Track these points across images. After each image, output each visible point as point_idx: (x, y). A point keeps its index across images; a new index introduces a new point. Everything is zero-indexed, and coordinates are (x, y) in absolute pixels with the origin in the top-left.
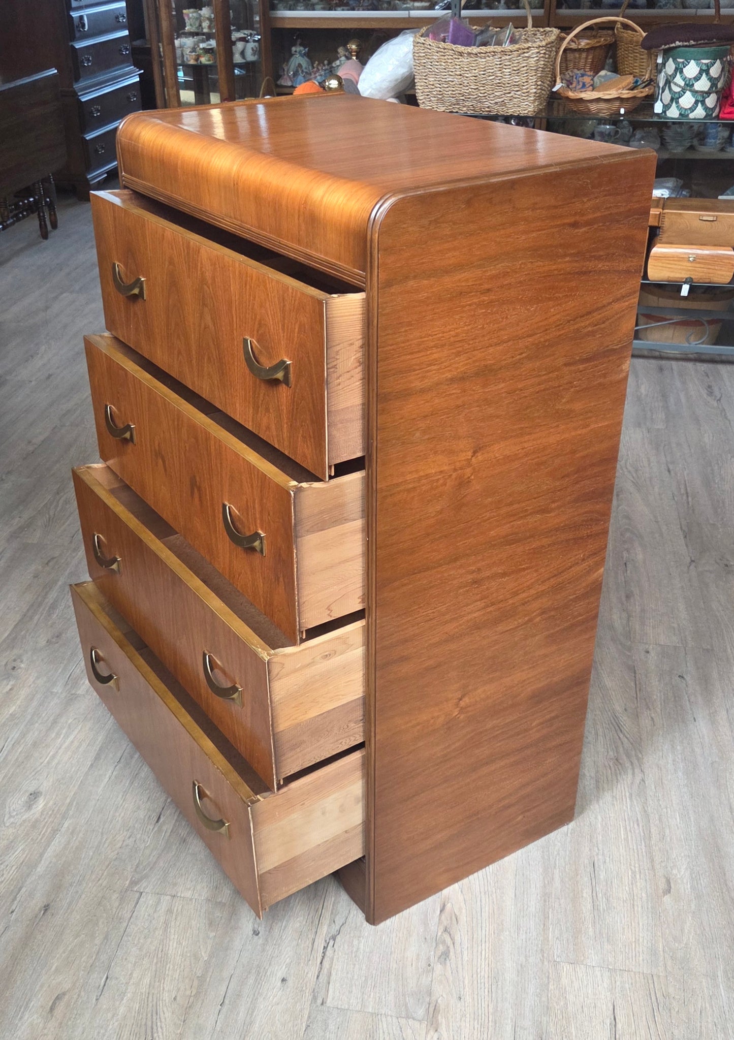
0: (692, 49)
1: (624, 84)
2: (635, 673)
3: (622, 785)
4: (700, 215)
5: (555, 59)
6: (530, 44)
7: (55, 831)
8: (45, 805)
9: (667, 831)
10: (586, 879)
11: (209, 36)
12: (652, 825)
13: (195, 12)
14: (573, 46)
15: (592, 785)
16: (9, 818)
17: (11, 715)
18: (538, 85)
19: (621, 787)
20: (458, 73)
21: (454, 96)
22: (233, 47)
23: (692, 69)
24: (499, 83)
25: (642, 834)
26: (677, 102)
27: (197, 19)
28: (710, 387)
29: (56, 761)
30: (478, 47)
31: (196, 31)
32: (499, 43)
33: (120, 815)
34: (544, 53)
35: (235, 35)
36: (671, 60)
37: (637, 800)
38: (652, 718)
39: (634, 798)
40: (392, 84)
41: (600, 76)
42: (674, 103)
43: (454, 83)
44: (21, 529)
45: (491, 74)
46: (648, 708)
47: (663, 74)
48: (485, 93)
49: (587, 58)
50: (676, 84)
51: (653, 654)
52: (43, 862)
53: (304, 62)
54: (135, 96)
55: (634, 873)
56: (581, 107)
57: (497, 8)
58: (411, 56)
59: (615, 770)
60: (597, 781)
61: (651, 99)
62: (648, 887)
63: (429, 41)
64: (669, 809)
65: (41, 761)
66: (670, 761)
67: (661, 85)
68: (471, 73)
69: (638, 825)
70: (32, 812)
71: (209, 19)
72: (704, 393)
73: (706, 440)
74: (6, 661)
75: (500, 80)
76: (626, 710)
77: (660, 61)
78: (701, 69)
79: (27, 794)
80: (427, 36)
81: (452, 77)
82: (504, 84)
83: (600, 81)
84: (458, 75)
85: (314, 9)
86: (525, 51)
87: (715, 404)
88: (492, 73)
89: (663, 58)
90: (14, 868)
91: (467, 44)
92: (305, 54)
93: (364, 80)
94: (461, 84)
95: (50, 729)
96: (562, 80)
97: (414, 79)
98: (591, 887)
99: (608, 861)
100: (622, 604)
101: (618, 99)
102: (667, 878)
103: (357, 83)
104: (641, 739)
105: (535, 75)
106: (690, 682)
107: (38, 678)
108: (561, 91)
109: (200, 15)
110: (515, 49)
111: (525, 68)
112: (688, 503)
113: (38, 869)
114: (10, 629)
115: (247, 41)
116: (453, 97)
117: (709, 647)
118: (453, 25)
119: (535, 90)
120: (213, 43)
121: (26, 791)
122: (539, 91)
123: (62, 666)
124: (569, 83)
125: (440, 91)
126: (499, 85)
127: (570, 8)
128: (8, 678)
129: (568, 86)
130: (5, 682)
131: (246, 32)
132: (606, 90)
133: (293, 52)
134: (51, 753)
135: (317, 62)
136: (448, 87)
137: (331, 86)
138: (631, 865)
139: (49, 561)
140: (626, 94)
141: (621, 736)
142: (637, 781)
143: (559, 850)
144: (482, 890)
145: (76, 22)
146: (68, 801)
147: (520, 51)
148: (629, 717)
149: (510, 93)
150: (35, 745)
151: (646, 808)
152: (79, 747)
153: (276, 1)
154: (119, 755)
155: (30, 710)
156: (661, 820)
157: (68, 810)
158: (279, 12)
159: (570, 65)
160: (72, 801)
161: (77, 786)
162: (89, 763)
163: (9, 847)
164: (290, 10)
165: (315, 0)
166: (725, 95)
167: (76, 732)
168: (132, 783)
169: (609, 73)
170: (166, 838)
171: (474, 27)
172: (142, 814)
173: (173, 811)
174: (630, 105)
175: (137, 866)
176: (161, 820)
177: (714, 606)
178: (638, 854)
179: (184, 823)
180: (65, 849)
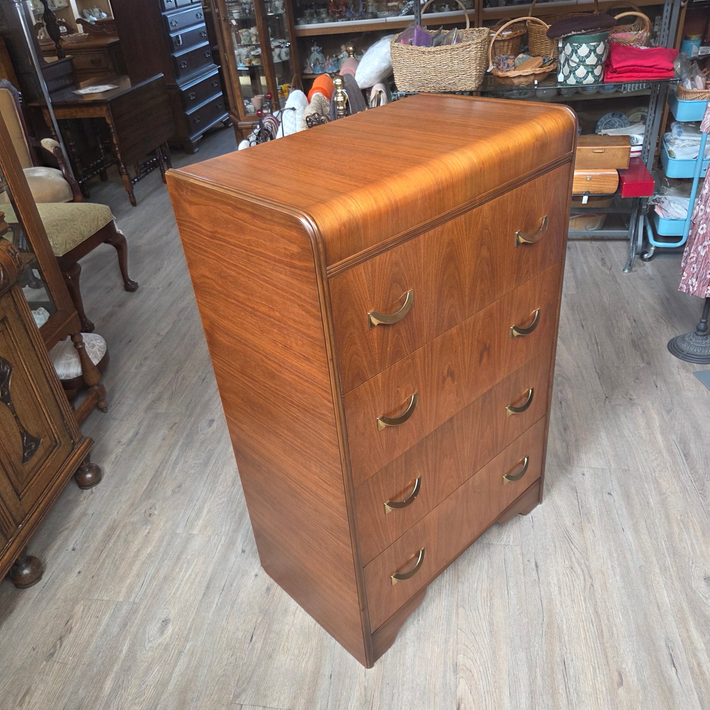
0: (583, 36)
1: (537, 63)
2: (577, 493)
4: (593, 149)
5: (488, 49)
6: (471, 42)
7: (180, 653)
8: (173, 630)
9: (615, 629)
10: (560, 676)
11: (257, 46)
12: (603, 625)
13: (246, 31)
14: (499, 38)
15: (556, 591)
16: (149, 642)
17: (148, 554)
18: (477, 70)
20: (422, 66)
22: (273, 52)
23: (584, 50)
25: (596, 633)
26: (574, 74)
27: (248, 36)
28: (603, 259)
29: (180, 592)
30: (435, 46)
31: (248, 43)
32: (449, 43)
33: (225, 637)
34: (481, 48)
35: (274, 44)
36: (568, 44)
37: (590, 603)
38: (593, 530)
39: (587, 601)
40: (378, 74)
41: (519, 58)
42: (572, 75)
43: (420, 72)
44: (154, 402)
46: (589, 522)
47: (563, 54)
48: (442, 77)
49: (508, 45)
50: (573, 61)
51: (587, 475)
52: (172, 681)
54: (216, 83)
55: (594, 668)
56: (508, 82)
58: (389, 54)
59: (571, 577)
60: (559, 588)
61: (555, 73)
62: (606, 680)
63: (401, 45)
64: (613, 610)
65: (170, 592)
66: (610, 567)
67: (562, 62)
68: (431, 65)
69: (593, 625)
70: (164, 637)
71: (256, 35)
72: (599, 264)
73: (605, 300)
74: (145, 509)
75: (451, 68)
76: (573, 524)
77: (560, 45)
78: (590, 50)
79: (161, 621)
80: (400, 41)
81: (419, 69)
82: (454, 71)
83: (519, 62)
85: (323, 22)
86: (468, 47)
87: (608, 272)
88: (446, 64)
89: (563, 43)
90: (152, 688)
91: (428, 45)
92: (320, 52)
93: (359, 73)
94: (425, 73)
95: (175, 565)
96: (493, 63)
97: (392, 70)
98: (564, 683)
99: (574, 659)
100: (562, 436)
101: (534, 74)
102: (619, 672)
103: (355, 75)
104: (587, 549)
105: (475, 63)
106: (616, 498)
107: (167, 522)
108: (493, 72)
109: (250, 33)
110: (460, 46)
111: (468, 59)
112: (598, 350)
113: (169, 688)
114: (148, 483)
115: (282, 48)
116: (420, 82)
117: (626, 467)
118: (417, 33)
119: (475, 73)
120: (259, 50)
121: (160, 619)
122: (478, 73)
123: (183, 511)
124: (498, 65)
125: (411, 79)
126: (451, 71)
127: (492, 7)
128: (146, 523)
129: (497, 67)
130: (144, 527)
131: (281, 41)
132: (524, 69)
133: (312, 51)
134: (176, 585)
135: (328, 56)
136: (416, 76)
137: (337, 84)
138: (591, 662)
139: (173, 426)
140: (538, 71)
141: (573, 547)
143: (538, 650)
144: (485, 690)
145: (174, 40)
146: (189, 626)
147: (464, 48)
148: (576, 531)
149: (458, 76)
150: (165, 578)
151: (597, 609)
152: (195, 579)
153: (299, 19)
154: (223, 584)
155: (161, 550)
156: (608, 619)
157: (189, 633)
158: (301, 26)
159: (498, 51)
160: (191, 626)
161: (194, 613)
162: (203, 592)
163: (149, 669)
164: (308, 24)
165: (324, 16)
166: (607, 65)
167: (193, 566)
168: (232, 607)
169: (525, 56)
170: (257, 655)
171: (431, 31)
172: (240, 634)
173: (262, 631)
174: (541, 78)
175: (238, 682)
176: (254, 639)
177: (625, 433)
178: (596, 652)
179: (269, 641)
180: (187, 668)
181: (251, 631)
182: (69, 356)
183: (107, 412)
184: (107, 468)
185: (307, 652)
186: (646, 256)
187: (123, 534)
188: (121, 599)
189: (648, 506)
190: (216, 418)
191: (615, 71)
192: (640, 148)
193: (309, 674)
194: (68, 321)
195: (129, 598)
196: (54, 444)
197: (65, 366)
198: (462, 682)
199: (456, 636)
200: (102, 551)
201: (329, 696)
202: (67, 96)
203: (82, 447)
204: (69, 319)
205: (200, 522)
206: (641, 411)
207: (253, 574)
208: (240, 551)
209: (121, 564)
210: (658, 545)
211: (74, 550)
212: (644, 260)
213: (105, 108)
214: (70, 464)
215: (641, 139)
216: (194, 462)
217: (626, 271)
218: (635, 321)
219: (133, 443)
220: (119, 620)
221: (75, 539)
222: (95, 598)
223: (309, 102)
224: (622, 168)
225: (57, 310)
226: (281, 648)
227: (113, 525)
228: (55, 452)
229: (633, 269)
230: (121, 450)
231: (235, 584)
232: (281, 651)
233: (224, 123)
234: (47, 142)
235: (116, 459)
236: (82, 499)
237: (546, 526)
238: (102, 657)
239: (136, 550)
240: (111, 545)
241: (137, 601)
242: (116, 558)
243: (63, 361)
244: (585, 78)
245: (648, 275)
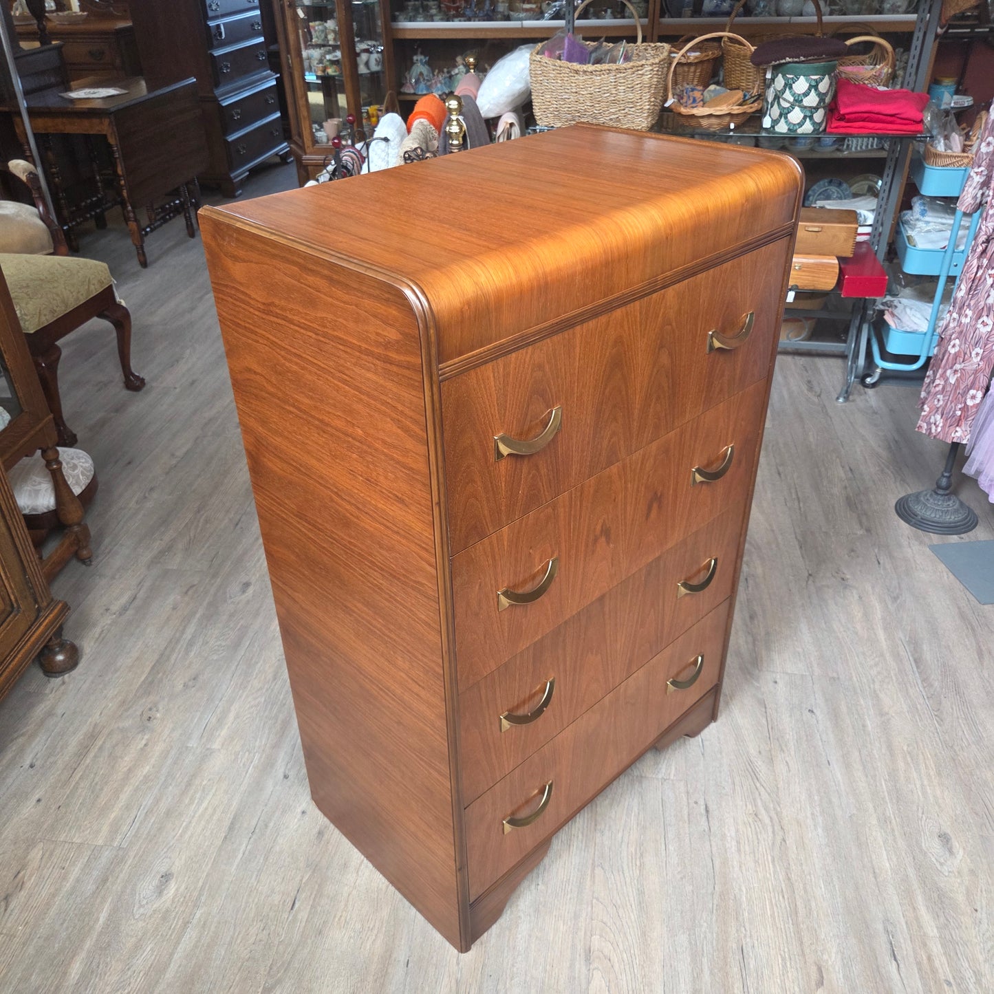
0: (803, 65)
1: (734, 99)
2: (766, 708)
3: (763, 847)
4: (806, 226)
5: (667, 75)
6: (644, 62)
7: (186, 924)
8: (177, 890)
9: (813, 904)
10: (736, 970)
11: (335, 48)
12: (797, 897)
13: (320, 25)
14: (684, 61)
15: (733, 848)
16: (139, 908)
17: (145, 776)
18: (651, 102)
19: (762, 849)
20: (574, 90)
21: (570, 112)
22: (358, 58)
23: (801, 85)
24: (613, 99)
25: (788, 909)
26: (786, 118)
27: (322, 31)
28: (809, 382)
29: (189, 833)
30: (593, 64)
31: (322, 43)
32: (613, 61)
33: (253, 901)
34: (658, 71)
35: (360, 46)
36: (780, 75)
37: (779, 865)
38: (787, 762)
39: (776, 862)
40: (510, 99)
41: (710, 91)
42: (783, 119)
43: (570, 100)
44: (162, 553)
45: (606, 92)
46: (782, 750)
47: (772, 89)
48: (601, 109)
49: (695, 72)
50: (785, 100)
51: (781, 684)
52: (172, 965)
53: (425, 70)
54: (272, 98)
55: (783, 959)
56: (693, 122)
57: (604, 18)
58: (527, 72)
59: (755, 828)
60: (738, 843)
61: (760, 114)
62: (800, 977)
63: (545, 59)
64: (812, 876)
65: (174, 834)
66: (809, 815)
67: (770, 100)
68: (586, 91)
69: (783, 897)
70: (163, 899)
71: (334, 31)
72: (804, 388)
73: (811, 439)
74: (141, 710)
75: (614, 97)
76: (760, 752)
77: (769, 76)
78: (810, 85)
79: (159, 876)
80: (543, 53)
81: (568, 95)
82: (619, 101)
83: (710, 96)
84: (574, 93)
85: (432, 21)
86: (640, 68)
87: (816, 399)
88: (607, 90)
89: (772, 74)
90: (141, 975)
91: (583, 61)
92: (425, 63)
93: (482, 95)
94: (577, 102)
95: (184, 793)
96: (673, 95)
97: (530, 94)
98: (741, 980)
99: (756, 945)
100: (747, 626)
101: (729, 114)
102: (819, 966)
103: (476, 98)
104: (778, 788)
105: (649, 92)
106: (820, 718)
107: (173, 730)
108: (673, 107)
109: (326, 28)
110: (629, 66)
111: (639, 86)
112: (800, 508)
113: (167, 976)
114: (147, 670)
115: (371, 53)
116: (569, 114)
117: (835, 675)
118: (568, 43)
119: (648, 107)
120: (338, 54)
121: (158, 872)
122: (652, 107)
123: (198, 714)
124: (680, 97)
125: (557, 108)
126: (614, 102)
127: (672, 17)
128: (143, 731)
129: (679, 101)
130: (140, 735)
131: (369, 43)
132: (717, 106)
133: (415, 61)
134: (184, 824)
135: (437, 71)
136: (564, 104)
137: (451, 107)
138: (780, 950)
139: (188, 590)
140: (736, 110)
141: (758, 785)
142: (778, 840)
143: (705, 932)
144: (630, 988)
145: (213, 31)
146: (200, 884)
147: (634, 69)
148: (764, 762)
149: (624, 110)
150: (168, 813)
151: (790, 875)
152: (213, 814)
153: (397, 13)
154: (254, 823)
155: (164, 771)
156: (805, 889)
157: (200, 895)
158: (400, 23)
159: (680, 79)
160: (204, 884)
161: (210, 865)
162: (223, 835)
163: (138, 947)
164: (410, 21)
165: (434, 11)
166: (832, 110)
167: (210, 796)
168: (266, 859)
169: (718, 88)
170: (301, 930)
171: (588, 43)
172: (276, 898)
173: (309, 894)
174: (740, 120)
175: (271, 969)
176: (297, 906)
177: (835, 626)
178: (786, 936)
179: (319, 909)
180: (196, 946)
181: (293, 894)
182: (38, 479)
183: (90, 565)
184: (88, 646)
185: (374, 926)
186: (868, 380)
187: (108, 745)
188: (100, 842)
189: (864, 731)
190: (253, 580)
191: (842, 118)
192: (868, 230)
193: (376, 959)
194: (38, 428)
195: (113, 840)
196: (9, 609)
197: (30, 495)
198: (597, 975)
199: (590, 909)
200: (75, 769)
202: (51, 100)
203: (51, 616)
204: (40, 426)
205: (224, 732)
206: (856, 597)
207: (299, 810)
208: (281, 776)
209: (102, 789)
210: (876, 786)
211: (32, 766)
212: (866, 386)
213: (106, 121)
214: (33, 639)
215: (870, 218)
216: (219, 643)
217: (841, 400)
218: (851, 470)
219: (128, 612)
220: (95, 873)
221: (36, 751)
222: (62, 839)
223: (409, 131)
224: (844, 255)
225: (22, 411)
226: (337, 919)
227: (93, 731)
228: (10, 621)
229: (851, 398)
230: (109, 622)
231: (271, 824)
232: (335, 924)
233: (281, 156)
234: (18, 164)
235: (100, 635)
236: (47, 691)
237: (721, 753)
238: (67, 928)
239: (125, 769)
240: (88, 761)
241: (124, 845)
242: (97, 780)
243: (27, 488)
244: (801, 124)
245: (872, 407)
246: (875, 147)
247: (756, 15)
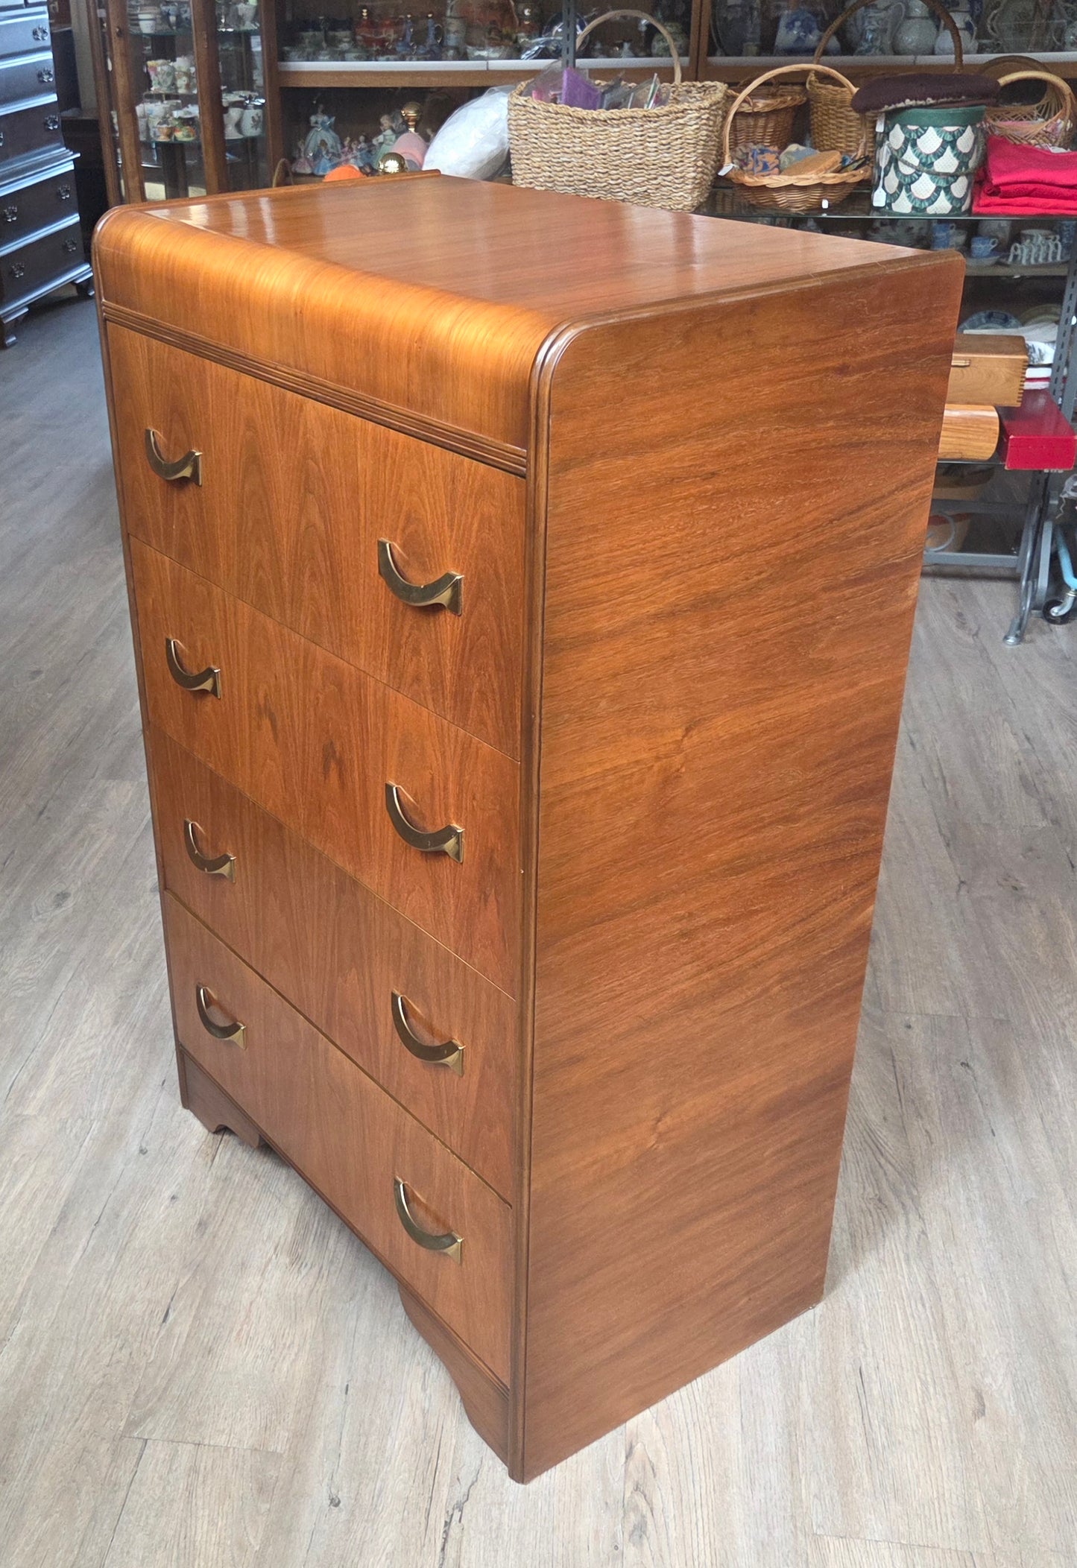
0: (930, 111)
1: (828, 163)
2: (893, 1060)
3: (892, 1241)
5: (722, 127)
6: (686, 106)
9: (970, 1315)
10: (851, 1397)
11: (187, 100)
12: (945, 1306)
13: (164, 64)
14: (746, 108)
15: (845, 1243)
18: (698, 167)
19: (890, 1243)
20: (577, 149)
21: (572, 184)
22: (225, 116)
23: (930, 140)
24: (640, 164)
25: (931, 1319)
26: (909, 190)
27: (168, 74)
28: (960, 615)
30: (608, 109)
31: (167, 92)
32: (638, 104)
33: (104, 1311)
34: (708, 119)
35: (228, 98)
36: (897, 127)
37: (917, 1265)
38: (926, 1131)
39: (912, 1262)
40: (475, 167)
41: (789, 153)
42: (904, 191)
43: (571, 165)
45: (627, 150)
46: (919, 1116)
47: (885, 148)
48: (619, 178)
49: (765, 127)
50: (906, 163)
51: (917, 1029)
53: (329, 137)
54: (67, 192)
55: (924, 1383)
56: (763, 199)
57: (619, 56)
58: (504, 125)
59: (879, 1217)
60: (853, 1236)
61: (868, 186)
62: (948, 1406)
63: (533, 102)
64: (968, 1279)
66: (963, 1200)
67: (883, 164)
68: (597, 149)
69: (924, 1305)
71: (188, 75)
72: (952, 624)
73: (963, 695)
75: (641, 159)
76: (885, 1119)
77: (880, 128)
78: (944, 141)
80: (528, 94)
81: (569, 156)
82: (647, 165)
83: (790, 160)
84: (577, 153)
85: (343, 59)
86: (679, 115)
87: (970, 640)
88: (629, 148)
89: (886, 125)
91: (591, 104)
92: (330, 126)
93: (432, 161)
94: (581, 167)
96: (732, 159)
97: (509, 157)
98: (859, 1411)
99: (881, 1366)
101: (820, 185)
102: (977, 1391)
103: (425, 161)
104: (913, 1166)
105: (694, 152)
106: (979, 1073)
108: (732, 175)
109: (173, 69)
110: (662, 112)
111: (679, 141)
112: (946, 791)
115: (245, 107)
116: (570, 186)
117: (1002, 1016)
118: (568, 79)
119: (693, 175)
120: (194, 110)
122: (699, 176)
124: (743, 163)
125: (550, 177)
126: (639, 167)
127: (727, 55)
129: (741, 168)
131: (242, 93)
132: (800, 174)
133: (312, 124)
135: (348, 139)
136: (562, 171)
137: (388, 170)
138: (918, 1372)
140: (831, 178)
141: (883, 1161)
142: (915, 1230)
143: (803, 1350)
144: (689, 1420)
146: (20, 1289)
147: (671, 116)
148: (891, 1131)
149: (656, 179)
151: (933, 1278)
152: (33, 1200)
153: (286, 48)
154: (97, 1213)
156: (957, 1296)
157: (20, 1305)
158: (291, 64)
159: (742, 137)
160: (25, 1290)
161: (32, 1266)
162: (51, 1227)
164: (308, 60)
165: (345, 46)
166: (980, 180)
167: (26, 1176)
168: (119, 1258)
169: (801, 148)
170: (180, 1347)
171: (597, 82)
172: (138, 1308)
173: (189, 1302)
174: (837, 195)
175: (137, 1396)
176: (171, 1318)
177: (1002, 952)
178: (928, 1353)
179: (206, 1321)
180: (18, 1370)
181: (165, 1302)
186: (1055, 611)
189: (1049, 1091)
190: (73, 889)
191: (995, 191)
192: (1046, 372)
193: (297, 1385)
201: (343, 1426)
205: (42, 1093)
206: (1036, 912)
207: (167, 1194)
208: (134, 1149)
210: (1068, 1162)
212: (1052, 621)
215: (1049, 354)
216: (23, 974)
217: (1011, 640)
218: (1028, 739)
224: (1006, 403)
226: (234, 1334)
229: (1027, 637)
231: (125, 1213)
232: (232, 1340)
233: (79, 287)
244: (932, 200)
245: (1061, 651)
246: (1058, 258)
247: (861, 53)
